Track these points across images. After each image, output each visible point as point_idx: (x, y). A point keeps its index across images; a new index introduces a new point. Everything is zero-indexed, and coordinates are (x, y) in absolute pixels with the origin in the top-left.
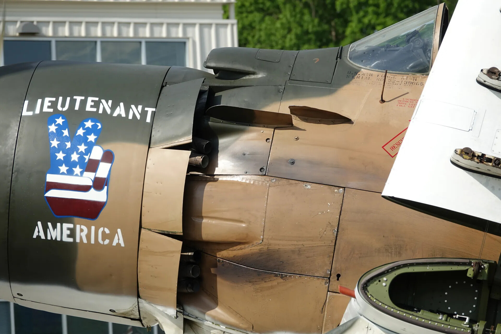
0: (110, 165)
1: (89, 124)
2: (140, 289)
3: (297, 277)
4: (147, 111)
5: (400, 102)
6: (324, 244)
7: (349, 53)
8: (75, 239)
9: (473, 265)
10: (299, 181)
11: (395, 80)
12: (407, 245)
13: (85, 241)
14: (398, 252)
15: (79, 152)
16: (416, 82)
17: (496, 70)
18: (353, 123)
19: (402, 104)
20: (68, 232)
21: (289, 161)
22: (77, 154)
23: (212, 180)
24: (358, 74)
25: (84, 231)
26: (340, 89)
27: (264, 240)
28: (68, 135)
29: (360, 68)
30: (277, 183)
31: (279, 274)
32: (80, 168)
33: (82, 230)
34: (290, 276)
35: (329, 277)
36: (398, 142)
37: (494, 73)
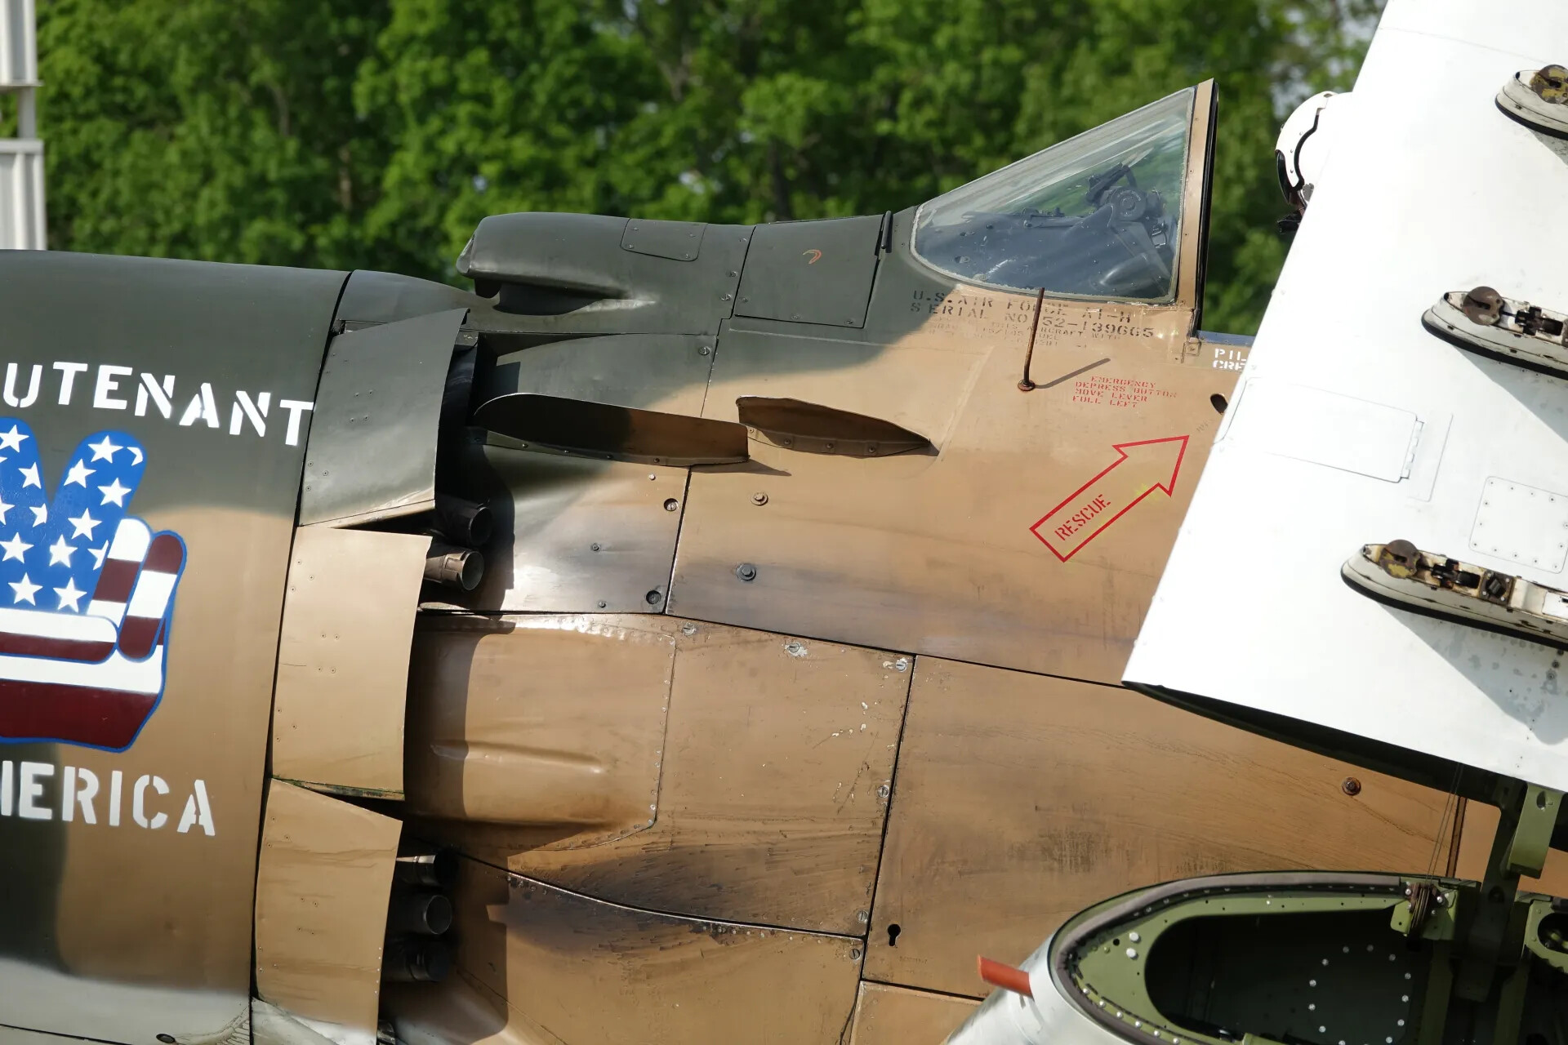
0: (174, 577)
1: (104, 450)
2: (259, 969)
3: (762, 934)
4: (288, 411)
5: (1082, 387)
6: (849, 832)
7: (914, 233)
8: (57, 813)
9: (1410, 895)
10: (771, 634)
11: (1064, 321)
12: (1108, 836)
13: (90, 817)
14: (1082, 857)
15: (74, 536)
16: (1129, 326)
17: (1490, 297)
18: (936, 453)
19: (1090, 393)
20: (38, 790)
21: (738, 569)
22: (69, 542)
23: (494, 627)
24: (947, 298)
25: (88, 788)
26: (888, 345)
27: (659, 818)
28: (39, 485)
29: (953, 282)
30: (701, 637)
31: (708, 925)
32: (79, 586)
33: (81, 784)
34: (742, 932)
35: (865, 934)
36: (1081, 512)
37: (1486, 306)
